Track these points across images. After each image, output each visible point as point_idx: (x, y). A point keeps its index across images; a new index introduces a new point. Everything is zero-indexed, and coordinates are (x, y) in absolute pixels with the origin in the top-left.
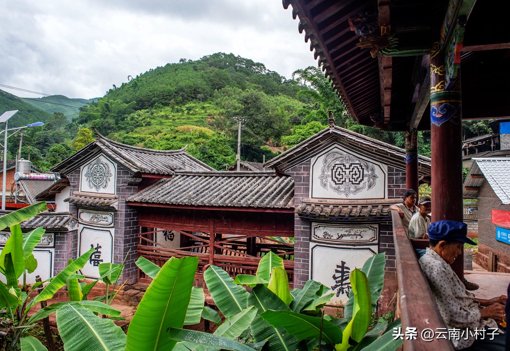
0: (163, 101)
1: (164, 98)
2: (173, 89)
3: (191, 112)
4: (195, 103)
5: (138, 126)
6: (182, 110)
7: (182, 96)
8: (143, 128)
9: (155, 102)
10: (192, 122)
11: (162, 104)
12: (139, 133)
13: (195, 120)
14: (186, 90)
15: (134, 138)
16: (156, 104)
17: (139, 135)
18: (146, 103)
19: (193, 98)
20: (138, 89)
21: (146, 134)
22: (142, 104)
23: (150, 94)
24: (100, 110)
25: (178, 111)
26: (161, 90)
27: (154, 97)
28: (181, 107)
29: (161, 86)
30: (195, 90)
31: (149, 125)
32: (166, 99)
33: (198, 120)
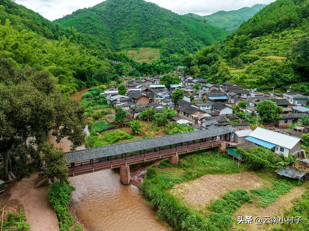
0: (269, 31)
1: (269, 29)
2: (275, 23)
3: (283, 38)
4: (288, 30)
5: (252, 49)
6: (278, 36)
7: (280, 27)
8: (254, 51)
9: (264, 32)
10: (283, 44)
11: (268, 33)
12: (251, 54)
13: (285, 43)
14: (283, 23)
15: (249, 57)
16: (264, 33)
17: (251, 55)
18: (259, 32)
19: (288, 26)
20: (256, 24)
21: (255, 55)
22: (256, 34)
23: (262, 27)
24: (234, 43)
25: (276, 38)
26: (268, 24)
27: (264, 29)
28: (278, 34)
29: (269, 21)
30: (289, 21)
31: (258, 48)
32: (270, 29)
33: (287, 43)
